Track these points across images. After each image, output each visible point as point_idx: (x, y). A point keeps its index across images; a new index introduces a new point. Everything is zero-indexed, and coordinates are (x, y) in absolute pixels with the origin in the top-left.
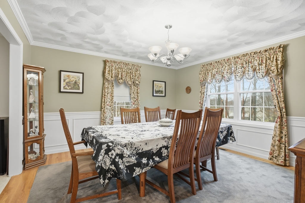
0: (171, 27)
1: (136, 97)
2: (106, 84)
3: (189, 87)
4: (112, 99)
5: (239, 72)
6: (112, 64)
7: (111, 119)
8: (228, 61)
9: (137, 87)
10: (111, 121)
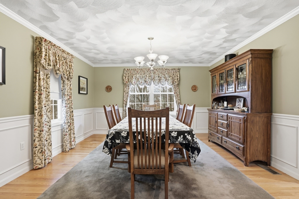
0: (153, 39)
1: (69, 94)
2: (41, 73)
3: (110, 86)
4: (48, 96)
5: (157, 79)
6: (49, 46)
7: (48, 124)
8: (149, 70)
9: (70, 82)
10: (48, 127)
